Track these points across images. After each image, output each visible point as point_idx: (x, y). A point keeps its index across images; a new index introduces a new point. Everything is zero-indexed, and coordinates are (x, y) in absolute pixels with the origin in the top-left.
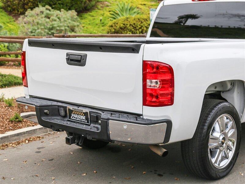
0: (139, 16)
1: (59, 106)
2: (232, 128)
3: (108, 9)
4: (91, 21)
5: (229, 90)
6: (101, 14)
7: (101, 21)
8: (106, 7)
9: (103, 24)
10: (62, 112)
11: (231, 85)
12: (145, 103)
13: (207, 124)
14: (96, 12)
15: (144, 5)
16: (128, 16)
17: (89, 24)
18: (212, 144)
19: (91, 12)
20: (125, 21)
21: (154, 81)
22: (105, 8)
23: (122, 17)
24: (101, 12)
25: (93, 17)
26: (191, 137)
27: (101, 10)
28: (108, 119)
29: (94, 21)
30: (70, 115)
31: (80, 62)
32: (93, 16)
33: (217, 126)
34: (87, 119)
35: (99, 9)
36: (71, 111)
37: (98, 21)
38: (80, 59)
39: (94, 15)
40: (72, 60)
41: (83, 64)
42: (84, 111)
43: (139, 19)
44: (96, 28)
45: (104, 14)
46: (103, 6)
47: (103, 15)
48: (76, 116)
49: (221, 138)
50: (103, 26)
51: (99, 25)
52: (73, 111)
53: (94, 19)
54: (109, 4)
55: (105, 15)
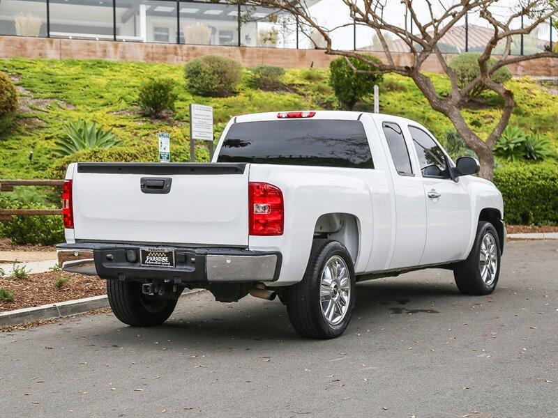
0: (118, 149)
1: (126, 249)
2: (345, 276)
3: (42, 133)
4: (7, 158)
5: (338, 231)
6: (29, 145)
7: (30, 158)
8: (38, 130)
9: (36, 166)
10: (132, 256)
11: (341, 223)
12: (252, 232)
13: (317, 265)
14: (17, 139)
15: (122, 126)
16: (96, 148)
17: (5, 165)
18: (324, 292)
19: (6, 140)
20: (90, 158)
21: (262, 205)
22: (35, 131)
23: (81, 151)
24: (28, 140)
25: (13, 151)
26: (300, 279)
27: (26, 135)
28: (206, 254)
29: (15, 158)
30: (144, 259)
31: (162, 188)
32: (11, 148)
33: (327, 271)
34: (170, 260)
35: (23, 134)
36: (145, 254)
37: (23, 159)
38: (162, 185)
39: (14, 146)
40: (149, 187)
41: (167, 191)
42: (166, 251)
43: (120, 155)
44: (20, 173)
45: (34, 144)
46: (30, 127)
47: (33, 147)
48: (154, 259)
49: (333, 285)
50: (36, 169)
51: (27, 166)
52: (149, 252)
53: (15, 154)
54: (44, 124)
55: (38, 147)
